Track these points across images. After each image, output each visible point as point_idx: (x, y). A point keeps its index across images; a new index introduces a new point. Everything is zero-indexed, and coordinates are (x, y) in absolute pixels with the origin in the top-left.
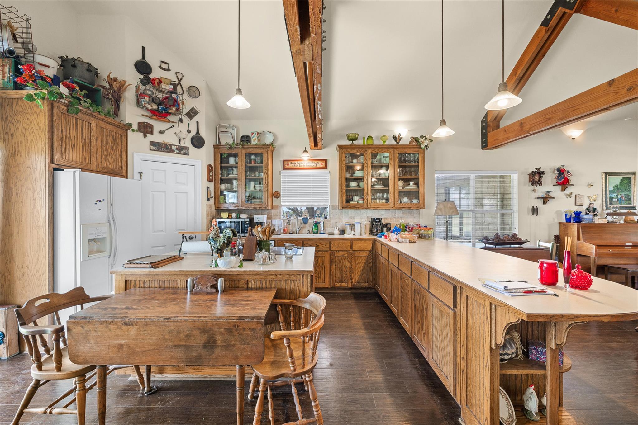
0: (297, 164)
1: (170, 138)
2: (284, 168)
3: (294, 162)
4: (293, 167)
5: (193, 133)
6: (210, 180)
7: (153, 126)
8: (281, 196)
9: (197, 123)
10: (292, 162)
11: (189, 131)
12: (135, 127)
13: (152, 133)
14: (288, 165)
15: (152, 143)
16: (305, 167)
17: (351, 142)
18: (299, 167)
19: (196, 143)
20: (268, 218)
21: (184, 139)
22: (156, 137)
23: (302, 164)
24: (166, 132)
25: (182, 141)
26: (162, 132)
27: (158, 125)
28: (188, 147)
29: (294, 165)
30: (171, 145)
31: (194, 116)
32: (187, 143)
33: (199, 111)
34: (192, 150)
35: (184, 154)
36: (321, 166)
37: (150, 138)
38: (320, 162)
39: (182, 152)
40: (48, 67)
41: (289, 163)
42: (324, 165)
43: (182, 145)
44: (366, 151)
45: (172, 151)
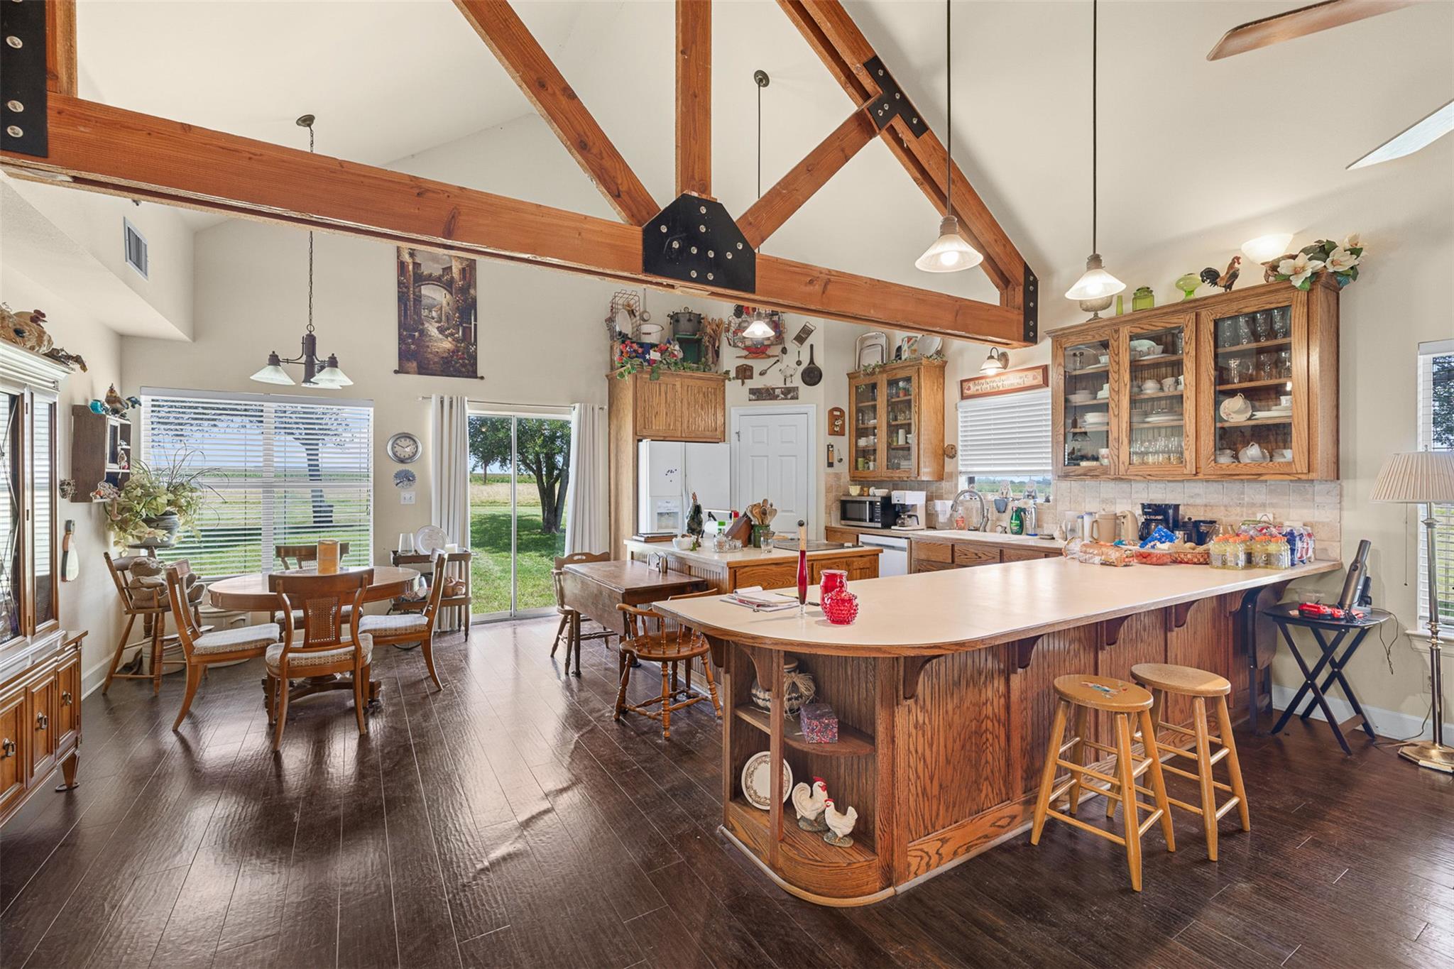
0: (985, 386)
1: (773, 380)
2: (963, 397)
3: (980, 381)
4: (978, 393)
5: (805, 364)
6: (832, 433)
7: (752, 367)
8: (959, 453)
9: (812, 346)
10: (977, 382)
11: (799, 363)
12: (733, 374)
13: (751, 377)
14: (969, 389)
15: (752, 391)
16: (1001, 389)
17: (1091, 315)
18: (989, 390)
19: (808, 379)
20: (929, 499)
21: (791, 376)
22: (757, 382)
23: (995, 384)
24: (768, 371)
25: (788, 380)
26: (762, 374)
27: (758, 365)
28: (797, 388)
29: (979, 387)
30: (773, 389)
31: (807, 338)
32: (797, 382)
33: (813, 328)
34: (804, 389)
35: (792, 398)
36: (1035, 383)
37: (750, 384)
38: (1030, 374)
39: (789, 396)
40: (650, 334)
41: (971, 384)
42: (1040, 380)
43: (789, 385)
44: (1117, 331)
45: (775, 397)
